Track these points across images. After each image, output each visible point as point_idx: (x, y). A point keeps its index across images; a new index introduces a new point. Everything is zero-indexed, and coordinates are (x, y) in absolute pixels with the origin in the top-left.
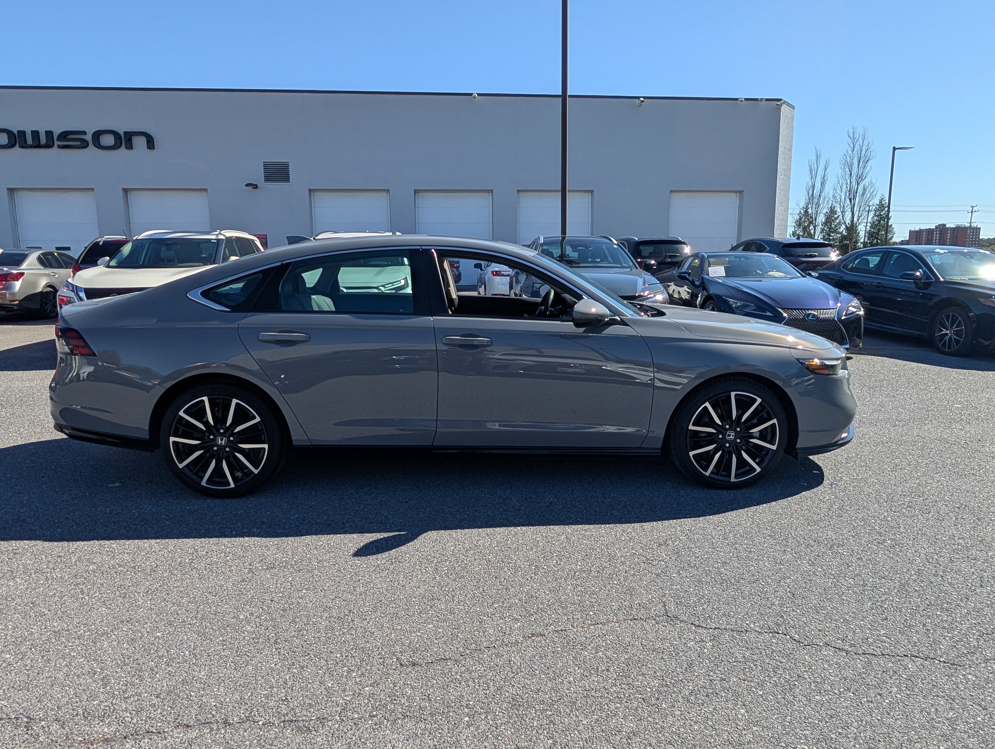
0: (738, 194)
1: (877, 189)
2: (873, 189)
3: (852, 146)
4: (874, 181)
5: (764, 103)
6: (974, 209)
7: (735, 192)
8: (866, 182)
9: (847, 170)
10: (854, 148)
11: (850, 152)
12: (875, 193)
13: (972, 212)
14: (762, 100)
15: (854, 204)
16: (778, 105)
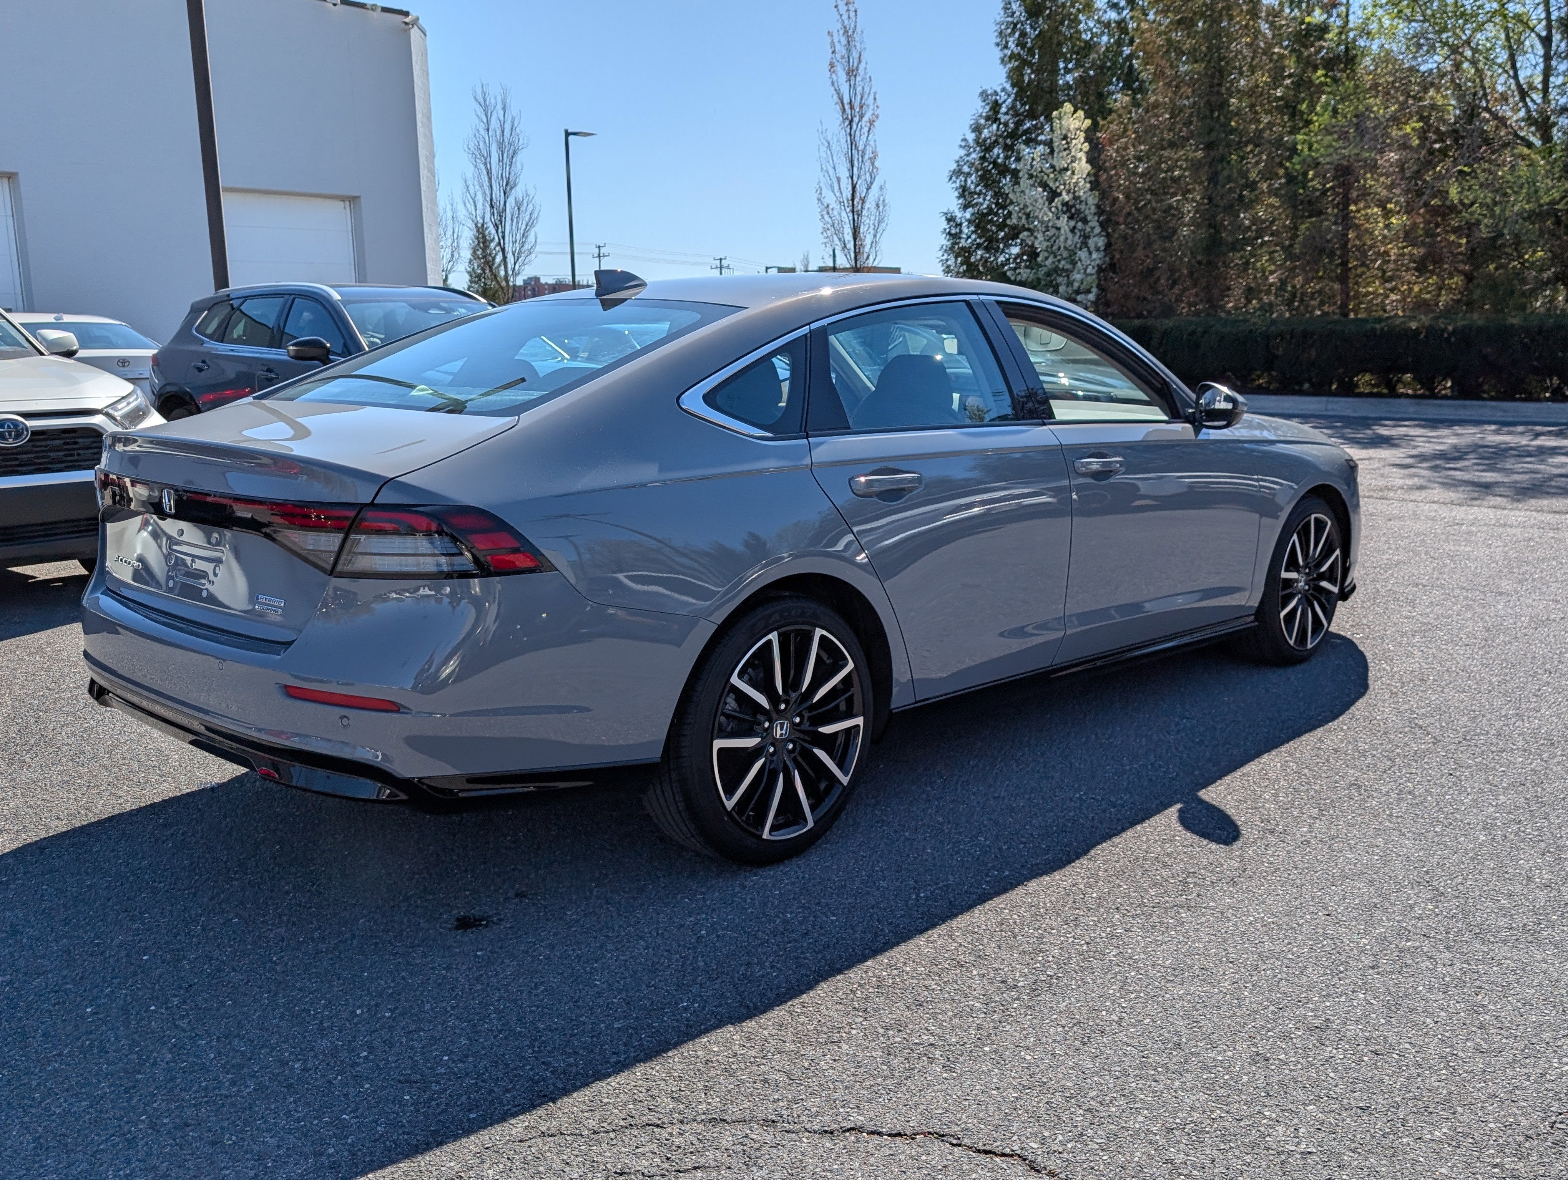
0: (347, 203)
1: (538, 207)
2: (531, 207)
3: (485, 120)
4: (531, 192)
5: (377, 14)
6: (603, 251)
7: (342, 199)
8: (517, 192)
9: (482, 167)
10: (488, 124)
11: (482, 132)
12: (536, 214)
13: (599, 256)
14: (373, 8)
15: (503, 233)
16: (406, 24)
